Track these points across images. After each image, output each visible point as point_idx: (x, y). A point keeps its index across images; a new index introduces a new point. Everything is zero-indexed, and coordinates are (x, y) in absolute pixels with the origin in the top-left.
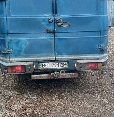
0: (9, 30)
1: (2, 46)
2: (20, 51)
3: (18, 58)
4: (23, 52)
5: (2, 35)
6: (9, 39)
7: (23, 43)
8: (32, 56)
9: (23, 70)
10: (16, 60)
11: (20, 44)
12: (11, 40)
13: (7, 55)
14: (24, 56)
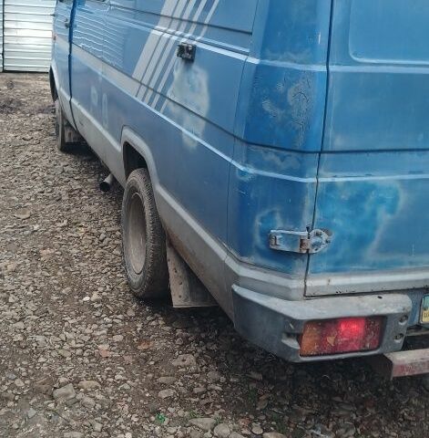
0: (330, 132)
1: (272, 213)
2: (361, 242)
3: (346, 276)
4: (375, 244)
5: (282, 160)
6: (321, 180)
7: (382, 201)
8: (411, 263)
9: (369, 337)
10: (335, 287)
11: (367, 207)
12: (331, 186)
13: (298, 262)
14: (374, 264)
